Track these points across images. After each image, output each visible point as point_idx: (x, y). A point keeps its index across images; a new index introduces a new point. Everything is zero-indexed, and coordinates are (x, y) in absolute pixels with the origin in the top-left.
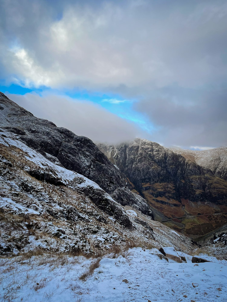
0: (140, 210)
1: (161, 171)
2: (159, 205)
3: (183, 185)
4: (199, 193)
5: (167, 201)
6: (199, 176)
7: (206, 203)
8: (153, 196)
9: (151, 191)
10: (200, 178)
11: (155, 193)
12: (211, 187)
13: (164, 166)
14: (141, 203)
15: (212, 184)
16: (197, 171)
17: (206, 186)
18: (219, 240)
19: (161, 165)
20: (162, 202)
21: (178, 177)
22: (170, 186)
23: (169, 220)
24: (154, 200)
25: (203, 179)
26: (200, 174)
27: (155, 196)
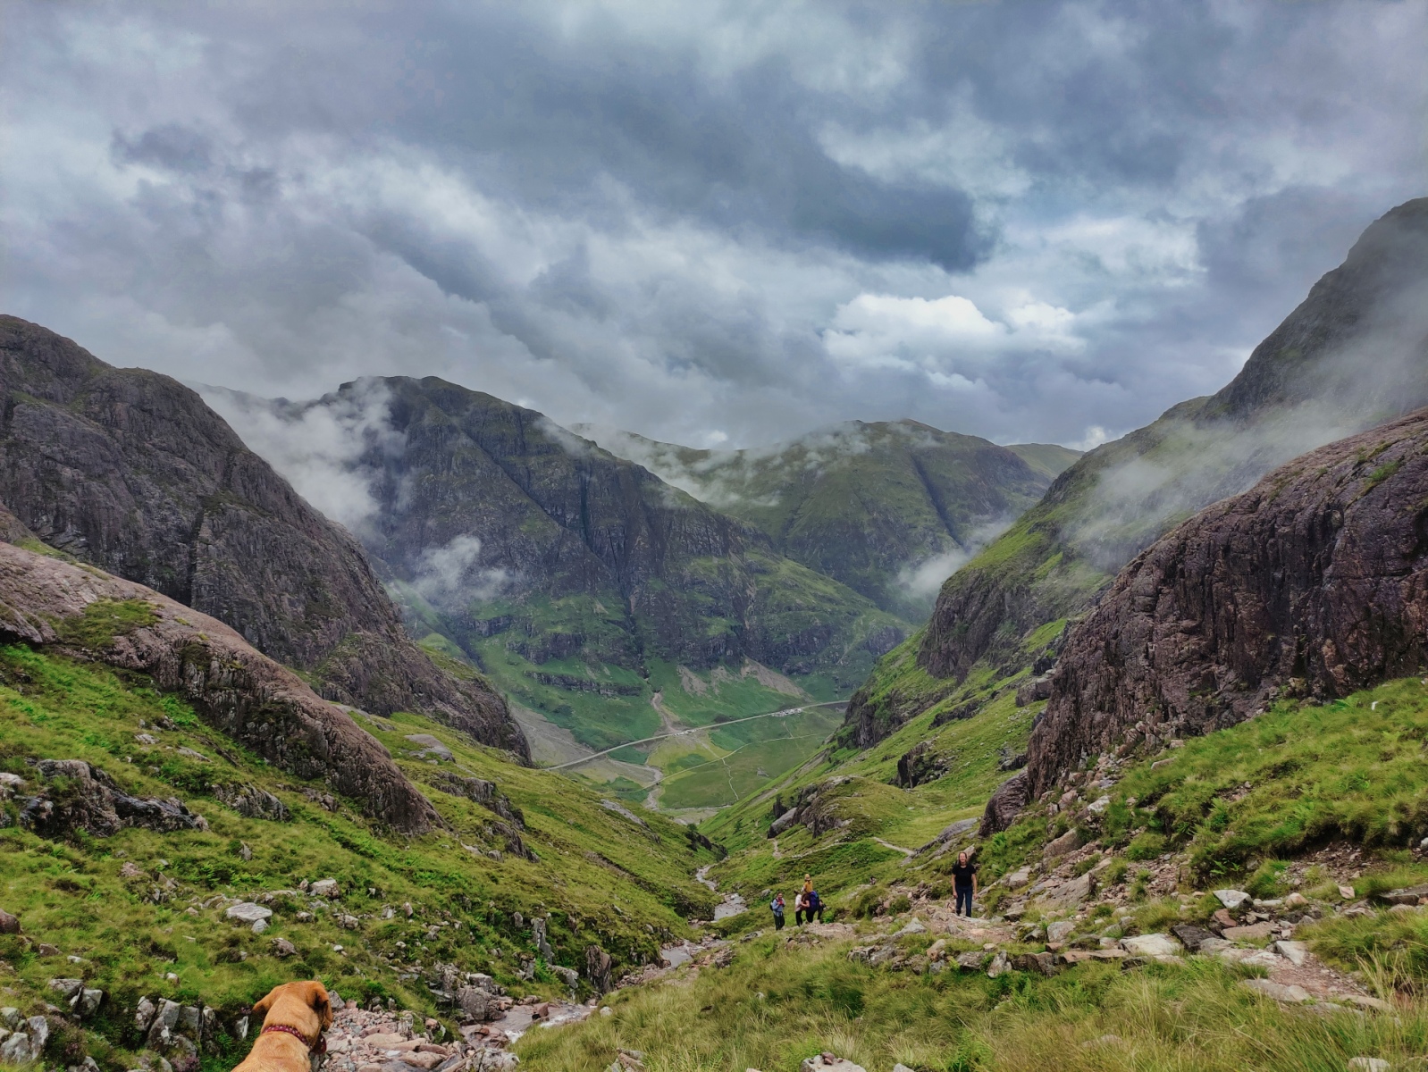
0: (463, 726)
1: (560, 543)
2: (555, 695)
3: (655, 601)
4: (723, 630)
5: (590, 674)
6: (722, 561)
7: (747, 669)
8: (527, 658)
9: (514, 637)
10: (725, 567)
11: (535, 642)
12: (765, 605)
13: (574, 519)
14: (470, 697)
15: (769, 591)
16: (714, 539)
17: (747, 599)
18: (796, 818)
19: (563, 515)
20: (567, 684)
21: (637, 569)
22: (599, 607)
23: (598, 758)
24: (529, 675)
25: (736, 572)
26: (725, 551)
27: (532, 655)
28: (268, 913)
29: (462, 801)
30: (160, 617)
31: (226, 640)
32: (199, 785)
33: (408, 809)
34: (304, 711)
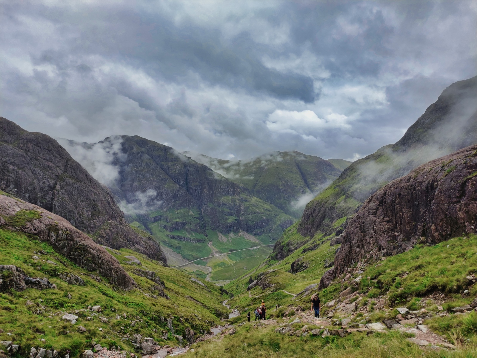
0: (144, 253)
1: (178, 191)
2: (176, 242)
3: (210, 211)
4: (233, 220)
5: (188, 235)
6: (233, 198)
7: (241, 234)
8: (167, 230)
9: (162, 223)
10: (234, 199)
11: (170, 224)
12: (247, 212)
13: (183, 183)
14: (147, 243)
15: (248, 207)
16: (230, 190)
17: (241, 210)
18: (257, 284)
19: (180, 182)
20: (180, 239)
21: (204, 200)
22: (191, 213)
23: (190, 263)
24: (167, 236)
25: (237, 201)
26: (234, 194)
27: (168, 229)
28: (77, 317)
29: (144, 279)
30: (42, 216)
31: (64, 224)
32: (54, 273)
33: (125, 281)
34: (90, 248)
